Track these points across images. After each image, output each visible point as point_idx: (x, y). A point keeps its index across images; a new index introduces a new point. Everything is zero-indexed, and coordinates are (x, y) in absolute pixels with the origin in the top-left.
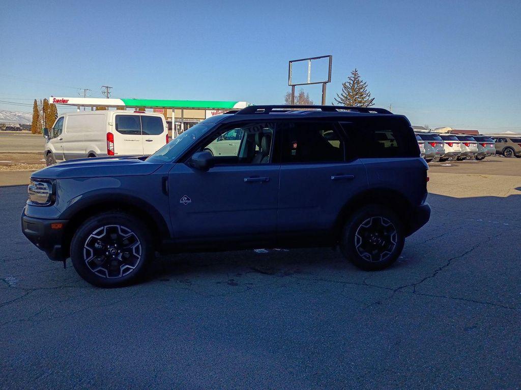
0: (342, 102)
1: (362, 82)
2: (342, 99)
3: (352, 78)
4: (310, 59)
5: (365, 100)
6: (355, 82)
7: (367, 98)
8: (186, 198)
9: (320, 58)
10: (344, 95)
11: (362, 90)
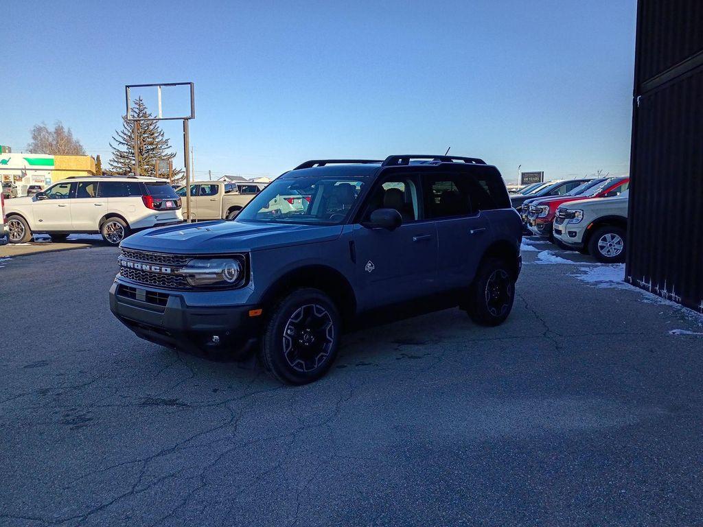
0: (124, 142)
1: (150, 115)
2: (124, 139)
3: (135, 109)
4: (160, 85)
5: (157, 140)
6: (141, 115)
7: (160, 138)
8: (370, 265)
9: (175, 84)
10: (127, 132)
11: (152, 127)
